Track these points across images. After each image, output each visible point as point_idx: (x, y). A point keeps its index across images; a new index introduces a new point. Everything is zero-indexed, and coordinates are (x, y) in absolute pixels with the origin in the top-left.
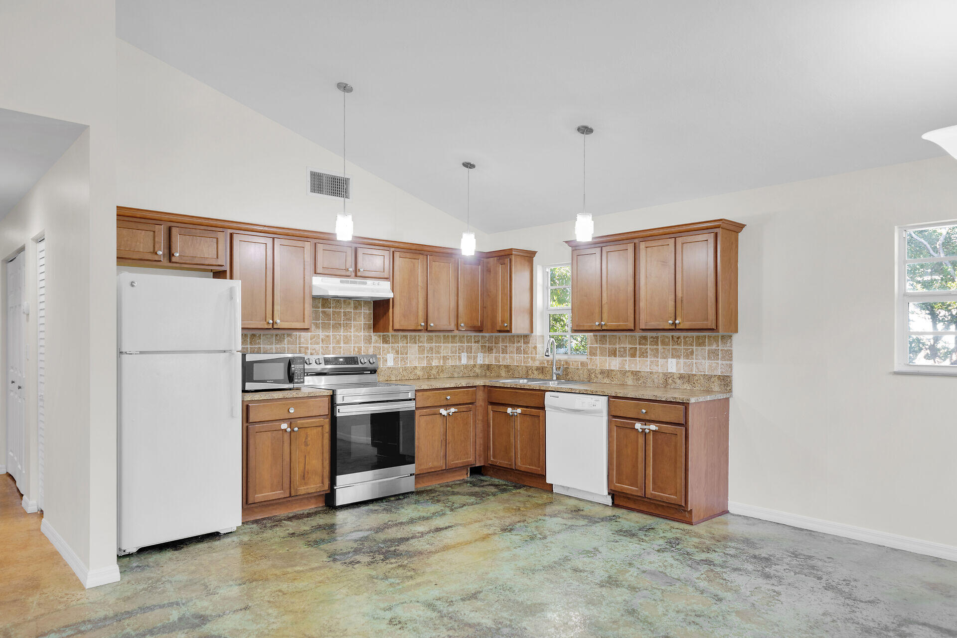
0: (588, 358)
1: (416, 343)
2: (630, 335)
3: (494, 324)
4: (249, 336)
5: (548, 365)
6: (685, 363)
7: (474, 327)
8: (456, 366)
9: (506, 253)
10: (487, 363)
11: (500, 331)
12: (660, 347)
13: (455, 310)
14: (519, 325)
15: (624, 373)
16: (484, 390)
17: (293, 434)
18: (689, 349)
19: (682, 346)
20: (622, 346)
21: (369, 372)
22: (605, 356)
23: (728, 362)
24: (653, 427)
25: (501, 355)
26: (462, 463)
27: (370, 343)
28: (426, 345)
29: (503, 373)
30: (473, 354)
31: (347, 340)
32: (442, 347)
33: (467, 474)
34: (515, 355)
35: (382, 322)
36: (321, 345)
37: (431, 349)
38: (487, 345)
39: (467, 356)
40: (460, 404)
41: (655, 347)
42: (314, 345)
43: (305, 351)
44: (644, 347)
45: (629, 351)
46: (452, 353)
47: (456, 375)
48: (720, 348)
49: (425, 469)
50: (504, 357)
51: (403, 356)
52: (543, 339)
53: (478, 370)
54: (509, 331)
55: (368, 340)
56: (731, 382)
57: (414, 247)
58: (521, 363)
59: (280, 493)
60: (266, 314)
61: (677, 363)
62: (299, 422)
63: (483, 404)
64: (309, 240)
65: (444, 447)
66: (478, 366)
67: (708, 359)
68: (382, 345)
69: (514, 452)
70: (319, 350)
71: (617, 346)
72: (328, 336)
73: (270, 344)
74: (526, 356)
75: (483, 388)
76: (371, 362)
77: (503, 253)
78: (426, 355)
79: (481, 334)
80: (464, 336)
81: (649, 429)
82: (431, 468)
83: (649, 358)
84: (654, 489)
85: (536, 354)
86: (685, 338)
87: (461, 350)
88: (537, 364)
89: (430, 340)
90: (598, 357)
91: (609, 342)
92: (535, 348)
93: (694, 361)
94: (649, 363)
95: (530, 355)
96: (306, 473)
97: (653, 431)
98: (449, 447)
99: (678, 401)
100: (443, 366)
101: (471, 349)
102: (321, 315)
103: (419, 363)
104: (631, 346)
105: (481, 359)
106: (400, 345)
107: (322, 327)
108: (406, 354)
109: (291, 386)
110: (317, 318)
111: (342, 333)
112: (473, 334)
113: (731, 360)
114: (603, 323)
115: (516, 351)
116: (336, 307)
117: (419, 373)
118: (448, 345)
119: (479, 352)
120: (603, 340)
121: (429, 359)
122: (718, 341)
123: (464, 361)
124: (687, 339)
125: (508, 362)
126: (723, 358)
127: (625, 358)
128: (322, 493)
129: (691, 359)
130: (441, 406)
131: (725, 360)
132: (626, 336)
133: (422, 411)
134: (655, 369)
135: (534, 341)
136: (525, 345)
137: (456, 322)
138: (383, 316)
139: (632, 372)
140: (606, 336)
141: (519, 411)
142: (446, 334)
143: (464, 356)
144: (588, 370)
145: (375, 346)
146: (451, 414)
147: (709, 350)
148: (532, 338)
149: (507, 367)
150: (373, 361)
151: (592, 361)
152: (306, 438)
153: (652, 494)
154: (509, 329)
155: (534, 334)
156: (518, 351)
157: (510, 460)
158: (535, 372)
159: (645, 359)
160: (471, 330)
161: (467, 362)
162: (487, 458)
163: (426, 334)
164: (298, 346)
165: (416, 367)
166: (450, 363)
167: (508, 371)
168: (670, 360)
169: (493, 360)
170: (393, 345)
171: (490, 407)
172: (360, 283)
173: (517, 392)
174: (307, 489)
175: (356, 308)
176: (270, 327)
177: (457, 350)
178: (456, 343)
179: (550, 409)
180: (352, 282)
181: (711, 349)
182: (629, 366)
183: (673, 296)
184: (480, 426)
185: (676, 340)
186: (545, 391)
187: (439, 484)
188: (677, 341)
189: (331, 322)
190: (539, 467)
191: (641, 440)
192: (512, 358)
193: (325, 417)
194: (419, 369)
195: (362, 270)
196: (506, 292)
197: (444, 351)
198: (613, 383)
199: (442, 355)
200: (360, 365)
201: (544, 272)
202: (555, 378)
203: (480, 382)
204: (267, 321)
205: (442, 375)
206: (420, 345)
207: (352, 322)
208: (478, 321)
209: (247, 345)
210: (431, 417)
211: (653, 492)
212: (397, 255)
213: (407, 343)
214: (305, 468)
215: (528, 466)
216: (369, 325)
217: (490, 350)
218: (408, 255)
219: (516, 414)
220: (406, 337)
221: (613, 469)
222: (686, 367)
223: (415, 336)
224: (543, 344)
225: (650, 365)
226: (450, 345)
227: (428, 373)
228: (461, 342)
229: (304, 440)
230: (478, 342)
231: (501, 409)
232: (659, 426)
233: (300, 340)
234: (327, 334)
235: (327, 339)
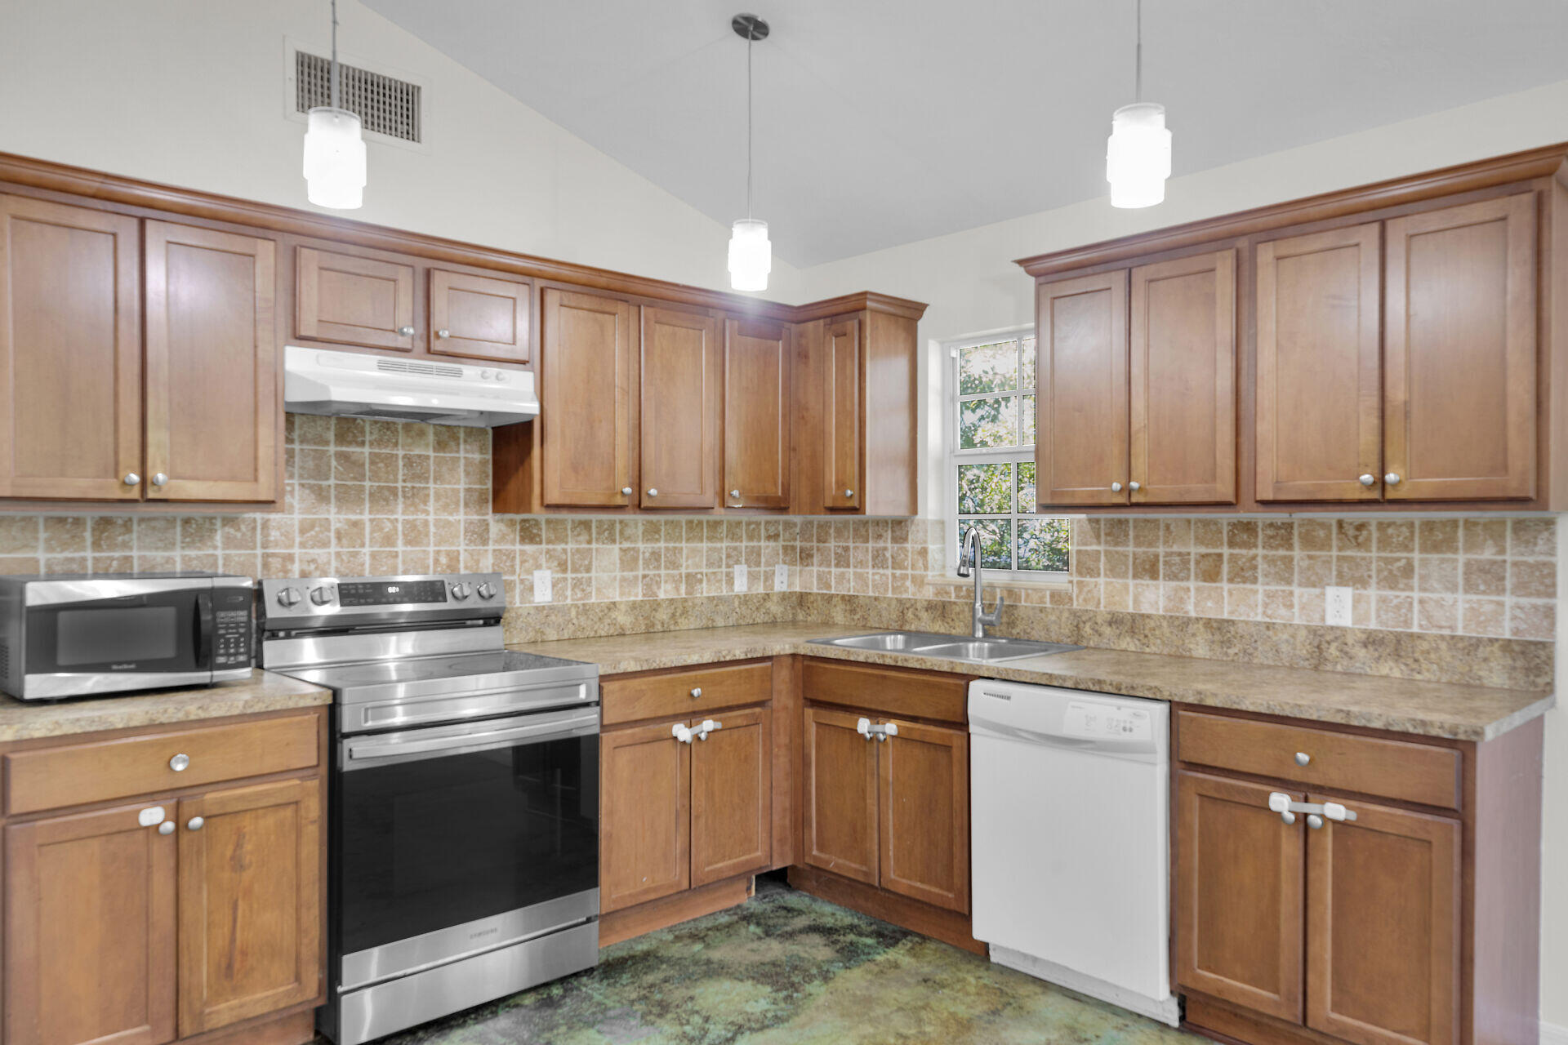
0: (1071, 582)
1: (614, 541)
2: (1200, 521)
3: (817, 489)
4: (89, 524)
5: (957, 597)
6: (1383, 600)
7: (766, 499)
8: (719, 598)
9: (850, 306)
10: (798, 589)
11: (833, 510)
12: (1297, 553)
13: (717, 453)
14: (881, 498)
15: (1183, 624)
16: (793, 666)
17: (185, 839)
18: (1398, 559)
19: (1374, 548)
20: (1175, 548)
21: (481, 622)
22: (1124, 575)
23: (1540, 601)
24: (1336, 810)
25: (833, 570)
26: (734, 866)
27: (485, 542)
28: (641, 546)
29: (839, 616)
30: (762, 569)
31: (415, 534)
32: (685, 552)
33: (749, 889)
34: (871, 571)
35: (513, 486)
36: (333, 549)
37: (656, 555)
38: (798, 544)
39: (749, 572)
40: (730, 708)
41: (1282, 552)
42: (312, 548)
43: (284, 566)
44: (1244, 552)
45: (1197, 563)
46: (710, 564)
47: (720, 622)
48: (1508, 557)
49: (630, 895)
50: (842, 575)
51: (579, 576)
52: (943, 530)
53: (775, 608)
54: (857, 510)
55: (480, 535)
56: (1550, 661)
57: (603, 281)
58: (886, 590)
59: (137, 1035)
60: (116, 453)
61: (1357, 601)
62: (211, 796)
63: (790, 703)
64: (270, 234)
65: (683, 829)
66: (775, 599)
67: (1466, 591)
68: (518, 547)
69: (876, 841)
70: (329, 563)
71: (1161, 550)
72: (355, 524)
73: (166, 548)
74: (898, 572)
75: (790, 660)
76: (485, 593)
77: (841, 308)
78: (641, 573)
79: (782, 518)
80: (739, 523)
81: (1322, 816)
82: (647, 891)
83: (1263, 584)
84: (1337, 1006)
85: (926, 568)
86: (1382, 526)
87: (733, 558)
88: (928, 593)
89: (652, 532)
90: (1102, 580)
91: (1137, 537)
92: (924, 552)
93: (1416, 595)
94: (1260, 597)
95: (909, 572)
96: (238, 958)
97: (1335, 822)
98: (699, 827)
99: (1434, 732)
100: (685, 600)
101: (759, 555)
102: (334, 463)
103: (622, 594)
104: (1203, 550)
105: (785, 580)
106: (571, 546)
107: (338, 499)
108: (588, 570)
109: (202, 676)
110: (321, 472)
111: (400, 514)
112: (763, 517)
113: (1553, 595)
114: (1134, 485)
115: (873, 560)
116: (379, 442)
117: (623, 619)
118: (699, 545)
119: (778, 563)
120: (1116, 532)
121: (651, 583)
122: (1502, 536)
123: (741, 586)
124: (1390, 531)
125: (851, 588)
126: (1521, 588)
127: (1184, 584)
128: (299, 1009)
129: (1403, 590)
130: (676, 717)
131: (1529, 595)
132: (1189, 521)
133: (619, 733)
134: (1281, 615)
135: (921, 534)
136: (896, 546)
137: (717, 483)
138: (517, 470)
139: (1208, 623)
140: (1127, 521)
141: (891, 728)
142: (696, 517)
143: (741, 574)
144: (1074, 614)
145: (500, 550)
146: (703, 736)
147: (1468, 564)
148: (913, 527)
149: (849, 600)
150: (488, 591)
151: (1085, 589)
152: (238, 845)
153: (1330, 1021)
154: (856, 505)
155: (919, 517)
156: (879, 560)
157: (864, 861)
158: (924, 615)
159: (1248, 586)
160: (757, 508)
161: (749, 588)
162: (800, 847)
163: (641, 518)
164: (259, 551)
165: (614, 603)
166: (705, 590)
167: (853, 611)
168: (1331, 592)
169: (812, 582)
170: (551, 547)
171: (809, 712)
172: (441, 372)
173: (885, 677)
174: (241, 1006)
175: (440, 445)
176: (135, 494)
177: (724, 557)
178: (721, 540)
179: (985, 731)
180: (414, 369)
181: (1476, 561)
182: (1196, 605)
183: (1374, 401)
184: (782, 761)
185: (1351, 532)
186: (969, 678)
187: (670, 930)
188: (1356, 537)
189: (367, 484)
190: (949, 889)
191: (1290, 848)
192: (860, 577)
193: (311, 772)
194: (623, 608)
195: (445, 334)
196: (848, 404)
197: (690, 562)
198: (1147, 650)
199: (683, 571)
200: (450, 605)
201: (944, 355)
202: (980, 634)
203: (782, 644)
204: (121, 478)
205: (684, 623)
206: (626, 545)
207: (431, 485)
208: (775, 484)
209: (83, 549)
210: (646, 747)
211: (1335, 1016)
212: (552, 298)
213: (589, 542)
214: (233, 940)
215: (918, 884)
216: (482, 493)
217: (805, 557)
218: (586, 302)
219: (882, 737)
220: (586, 525)
221: (1190, 927)
222: (1387, 612)
223: (612, 524)
224: (944, 543)
225: (1266, 605)
226: (705, 545)
227: (647, 618)
228: (734, 537)
229: (229, 853)
230: (776, 537)
231: (840, 719)
232: (1359, 808)
233: (265, 535)
234: (353, 517)
235: (355, 530)
